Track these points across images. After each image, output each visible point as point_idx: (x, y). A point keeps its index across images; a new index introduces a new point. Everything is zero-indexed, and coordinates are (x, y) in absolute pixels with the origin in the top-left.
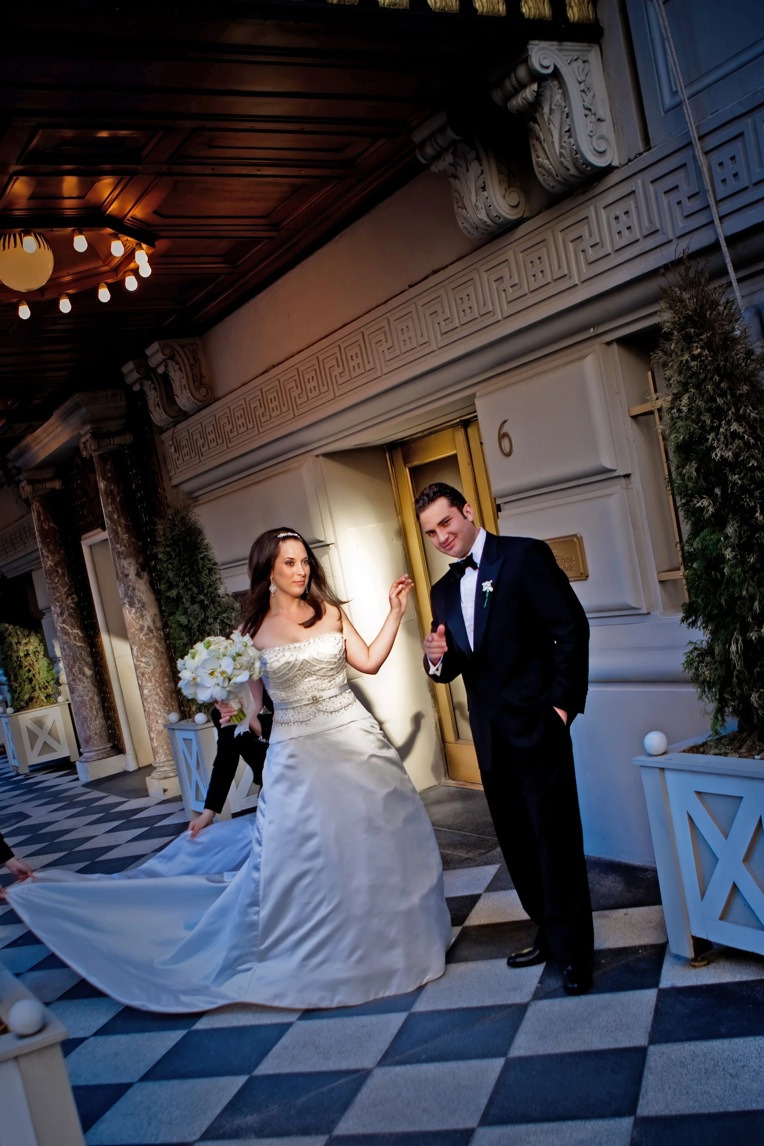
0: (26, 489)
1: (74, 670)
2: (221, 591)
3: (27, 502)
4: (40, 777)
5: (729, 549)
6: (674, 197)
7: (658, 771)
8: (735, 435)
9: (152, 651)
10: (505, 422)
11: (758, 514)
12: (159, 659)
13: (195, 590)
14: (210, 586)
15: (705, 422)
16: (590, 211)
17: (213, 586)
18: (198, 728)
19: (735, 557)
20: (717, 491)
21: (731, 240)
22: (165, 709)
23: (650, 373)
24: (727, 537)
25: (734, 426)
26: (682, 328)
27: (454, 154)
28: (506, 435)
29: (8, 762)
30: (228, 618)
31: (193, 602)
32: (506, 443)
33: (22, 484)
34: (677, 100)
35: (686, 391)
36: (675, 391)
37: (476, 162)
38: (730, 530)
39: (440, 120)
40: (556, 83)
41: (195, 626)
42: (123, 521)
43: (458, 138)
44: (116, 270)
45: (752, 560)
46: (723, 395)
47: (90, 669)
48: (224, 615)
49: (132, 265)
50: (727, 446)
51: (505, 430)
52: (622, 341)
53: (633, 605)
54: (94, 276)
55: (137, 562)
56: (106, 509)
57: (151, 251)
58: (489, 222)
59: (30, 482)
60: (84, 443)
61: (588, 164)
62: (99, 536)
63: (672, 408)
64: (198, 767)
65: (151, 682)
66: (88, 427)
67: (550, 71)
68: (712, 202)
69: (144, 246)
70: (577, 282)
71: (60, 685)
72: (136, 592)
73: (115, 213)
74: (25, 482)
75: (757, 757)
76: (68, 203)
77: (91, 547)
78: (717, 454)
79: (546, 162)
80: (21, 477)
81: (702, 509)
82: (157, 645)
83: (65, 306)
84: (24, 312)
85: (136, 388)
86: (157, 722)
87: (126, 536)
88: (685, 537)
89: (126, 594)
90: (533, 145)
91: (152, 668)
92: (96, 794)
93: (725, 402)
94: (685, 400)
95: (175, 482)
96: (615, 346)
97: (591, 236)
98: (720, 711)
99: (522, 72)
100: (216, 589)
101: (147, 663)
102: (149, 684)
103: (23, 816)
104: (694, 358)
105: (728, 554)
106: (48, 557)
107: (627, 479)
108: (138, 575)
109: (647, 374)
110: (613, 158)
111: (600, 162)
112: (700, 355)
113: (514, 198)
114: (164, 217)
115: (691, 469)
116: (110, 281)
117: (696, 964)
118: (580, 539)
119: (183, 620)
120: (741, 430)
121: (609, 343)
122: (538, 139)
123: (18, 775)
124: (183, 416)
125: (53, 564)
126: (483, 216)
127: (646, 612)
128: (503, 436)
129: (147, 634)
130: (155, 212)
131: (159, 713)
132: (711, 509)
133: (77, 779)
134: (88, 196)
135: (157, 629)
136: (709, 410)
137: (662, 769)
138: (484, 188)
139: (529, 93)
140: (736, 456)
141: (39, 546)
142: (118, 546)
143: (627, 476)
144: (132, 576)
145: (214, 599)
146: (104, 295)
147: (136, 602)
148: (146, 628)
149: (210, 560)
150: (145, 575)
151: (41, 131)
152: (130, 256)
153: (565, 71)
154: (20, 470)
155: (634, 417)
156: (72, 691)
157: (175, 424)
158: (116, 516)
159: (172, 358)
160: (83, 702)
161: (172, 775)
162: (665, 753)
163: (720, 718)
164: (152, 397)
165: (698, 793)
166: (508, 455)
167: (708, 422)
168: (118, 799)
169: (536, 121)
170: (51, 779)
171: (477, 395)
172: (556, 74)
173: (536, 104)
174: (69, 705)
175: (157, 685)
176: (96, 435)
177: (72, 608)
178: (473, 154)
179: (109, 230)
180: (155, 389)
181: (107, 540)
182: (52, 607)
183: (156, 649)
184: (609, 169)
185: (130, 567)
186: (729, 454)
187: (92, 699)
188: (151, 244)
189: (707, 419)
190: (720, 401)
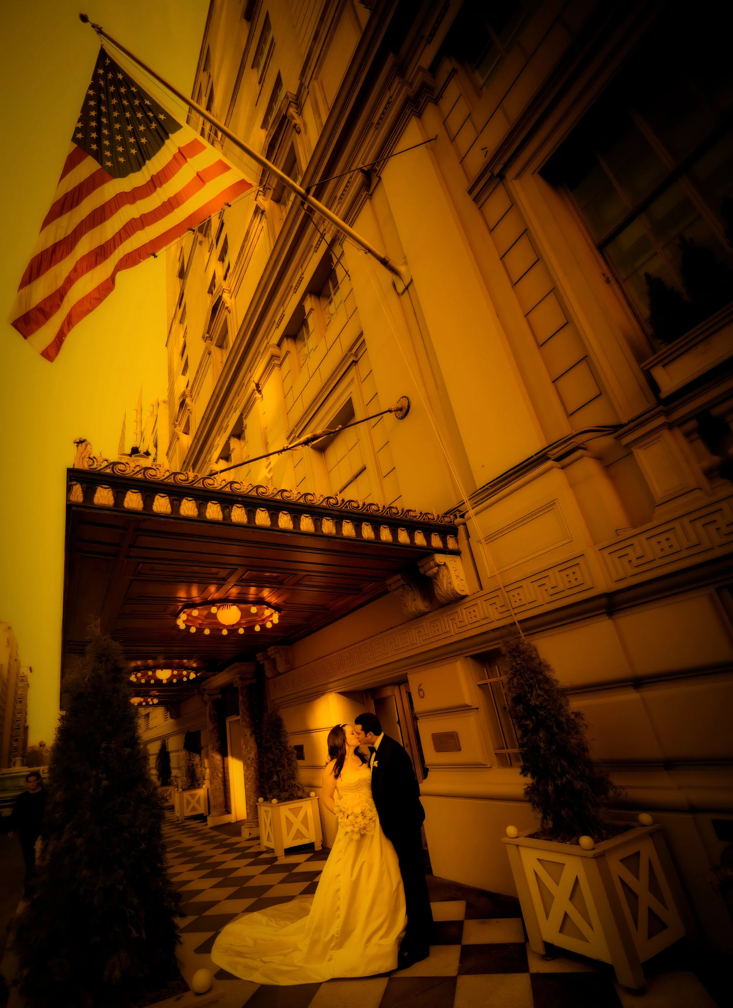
0: (206, 697)
1: (214, 774)
2: (288, 745)
3: (205, 703)
4: (188, 823)
5: (542, 743)
6: (494, 606)
7: (515, 846)
8: (539, 695)
9: (253, 769)
10: (421, 685)
11: (554, 728)
12: (255, 772)
13: (278, 744)
14: (285, 743)
15: (525, 689)
16: (459, 609)
17: (286, 742)
18: (273, 806)
19: (545, 747)
20: (534, 718)
21: (520, 622)
22: (255, 795)
23: (485, 669)
24: (540, 738)
25: (539, 692)
26: (510, 652)
27: (403, 588)
28: (421, 690)
29: (174, 813)
30: (291, 757)
31: (276, 749)
32: (421, 693)
33: (205, 695)
34: (493, 574)
35: (515, 677)
36: (510, 677)
37: (412, 592)
38: (541, 735)
39: (399, 576)
40: (445, 567)
41: (276, 759)
42: (248, 713)
43: (405, 583)
44: (263, 620)
45: (554, 748)
46: (532, 679)
47: (221, 774)
48: (289, 755)
49: (271, 619)
50: (536, 699)
51: (421, 687)
52: (472, 657)
53: (483, 763)
54: (255, 621)
55: (251, 730)
56: (241, 708)
57: (279, 615)
58: (416, 612)
59: (209, 695)
60: (236, 682)
61: (457, 593)
62: (235, 718)
63: (509, 683)
64: (270, 824)
65: (250, 782)
66: (239, 676)
67: (443, 563)
68: (511, 608)
69: (277, 612)
70: (453, 634)
71: (205, 780)
72: (249, 742)
73: (268, 601)
74: (207, 695)
75: (568, 843)
76: (251, 596)
77: (230, 722)
78: (533, 702)
79: (441, 592)
80: (205, 693)
81: (527, 725)
82: (255, 766)
83: (241, 631)
84: (225, 632)
85: (261, 663)
86: (251, 801)
87: (248, 719)
88: (519, 737)
89: (244, 743)
90: (435, 587)
91: (251, 776)
92: (215, 833)
93: (533, 682)
94: (515, 680)
95: (272, 699)
96: (469, 658)
97: (459, 618)
98: (544, 818)
99: (432, 563)
100: (287, 744)
101: (249, 774)
102: (249, 783)
103: (179, 842)
104: (518, 664)
105: (542, 745)
106: (211, 725)
107: (477, 710)
108: (251, 735)
109: (484, 670)
110: (467, 592)
111: (463, 594)
112: (520, 663)
113: (427, 604)
114: (286, 603)
115: (520, 708)
116: (260, 624)
117: (547, 958)
118: (457, 734)
119: (271, 756)
120: (542, 693)
121: (466, 657)
122: (438, 585)
123: (178, 820)
124: (279, 674)
125: (212, 728)
126: (414, 610)
127: (489, 767)
128: (420, 690)
129: (251, 761)
130: (284, 602)
131: (252, 796)
132: (531, 725)
133: (207, 825)
134: (260, 595)
135: (256, 759)
136: (526, 684)
137: (517, 846)
138: (414, 600)
139: (435, 570)
140: (541, 704)
141: (208, 720)
142: (244, 723)
143: (477, 708)
144: (248, 736)
145: (285, 748)
146: (257, 628)
147: (249, 747)
148: (251, 758)
149: (285, 732)
150: (254, 736)
151: (249, 572)
152: (271, 615)
153: (448, 564)
154: (205, 690)
155: (479, 685)
156: (211, 783)
157: (275, 677)
158: (245, 711)
159: (278, 653)
160: (216, 788)
161: (254, 826)
162: (517, 837)
163: (545, 821)
164: (267, 666)
165: (539, 860)
166: (423, 697)
167: (527, 689)
168: (226, 837)
169: (436, 579)
170: (194, 824)
171: (408, 673)
172: (445, 564)
173: (437, 573)
174: (208, 789)
175: (253, 784)
176: (241, 679)
177: (218, 747)
178: (410, 589)
179: (265, 606)
180: (269, 664)
181: (239, 719)
182: (209, 746)
183: (255, 767)
184: (466, 596)
185: (248, 732)
186: (538, 703)
187: (220, 788)
188: (279, 612)
189: (526, 688)
190: (531, 681)
